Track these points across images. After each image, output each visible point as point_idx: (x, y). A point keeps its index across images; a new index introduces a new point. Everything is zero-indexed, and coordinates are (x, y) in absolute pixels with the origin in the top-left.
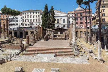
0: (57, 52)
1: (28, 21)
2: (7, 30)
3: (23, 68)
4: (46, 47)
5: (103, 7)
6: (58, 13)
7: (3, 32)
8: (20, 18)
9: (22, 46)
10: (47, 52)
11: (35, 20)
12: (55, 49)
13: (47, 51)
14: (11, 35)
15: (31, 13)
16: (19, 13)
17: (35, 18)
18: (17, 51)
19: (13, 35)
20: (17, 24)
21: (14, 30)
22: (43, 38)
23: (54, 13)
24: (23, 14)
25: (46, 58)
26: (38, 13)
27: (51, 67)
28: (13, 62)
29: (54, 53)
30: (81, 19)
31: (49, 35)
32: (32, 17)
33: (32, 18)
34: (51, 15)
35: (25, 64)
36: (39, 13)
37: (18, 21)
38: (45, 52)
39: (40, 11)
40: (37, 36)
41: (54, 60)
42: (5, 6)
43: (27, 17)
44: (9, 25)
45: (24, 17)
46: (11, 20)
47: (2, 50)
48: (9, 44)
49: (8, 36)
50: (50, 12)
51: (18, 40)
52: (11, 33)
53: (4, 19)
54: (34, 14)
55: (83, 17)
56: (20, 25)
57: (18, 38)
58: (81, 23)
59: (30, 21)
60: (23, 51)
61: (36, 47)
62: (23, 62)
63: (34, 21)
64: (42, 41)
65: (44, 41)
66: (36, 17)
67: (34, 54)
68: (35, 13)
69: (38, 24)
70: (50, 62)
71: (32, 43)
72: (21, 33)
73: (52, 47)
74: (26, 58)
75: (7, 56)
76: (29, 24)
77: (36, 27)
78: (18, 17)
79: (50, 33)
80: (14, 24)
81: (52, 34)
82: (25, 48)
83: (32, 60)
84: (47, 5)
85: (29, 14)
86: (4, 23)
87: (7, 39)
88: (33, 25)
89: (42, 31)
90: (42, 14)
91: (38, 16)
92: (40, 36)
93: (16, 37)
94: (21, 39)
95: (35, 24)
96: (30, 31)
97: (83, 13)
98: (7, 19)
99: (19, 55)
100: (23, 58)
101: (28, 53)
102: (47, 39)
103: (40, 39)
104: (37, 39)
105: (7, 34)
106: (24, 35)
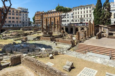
1: (79, 17)
2: (60, 26)
3: (74, 64)
4: (99, 46)
7: (56, 28)
8: (71, 14)
9: (72, 42)
11: (86, 16)
12: (112, 50)
13: (100, 51)
14: (62, 30)
15: (81, 9)
17: (86, 14)
18: (68, 46)
19: (65, 30)
20: (68, 21)
21: (65, 26)
22: (95, 35)
23: (109, 6)
24: (74, 10)
25: (99, 59)
27: (106, 70)
28: (64, 56)
29: (110, 54)
31: (103, 32)
32: (83, 12)
33: (83, 14)
34: (106, 8)
35: (75, 60)
36: (90, 8)
37: (69, 17)
38: (98, 52)
40: (88, 33)
41: (110, 63)
42: (59, 5)
43: (77, 13)
44: (62, 21)
45: (75, 13)
47: (56, 44)
48: (61, 39)
49: (60, 32)
50: (105, 5)
51: (69, 36)
53: (57, 17)
54: (84, 9)
56: (71, 21)
57: (69, 33)
59: (80, 17)
60: (74, 46)
61: (87, 44)
62: (74, 58)
63: (84, 17)
64: (94, 38)
65: (97, 38)
66: (87, 12)
67: (85, 52)
68: (86, 9)
69: (89, 20)
70: (104, 64)
71: (82, 40)
72: (72, 29)
73: (107, 47)
74: (76, 54)
75: (60, 49)
76: (80, 20)
77: (87, 23)
78: (69, 13)
79: (104, 30)
80: (65, 21)
81: (107, 32)
82: (75, 44)
83: (82, 57)
85: (80, 10)
86: (57, 19)
87: (60, 34)
88: (83, 21)
89: (93, 27)
90: (93, 9)
91: (89, 12)
92: (91, 33)
93: (67, 32)
94: (71, 35)
95: (86, 20)
98: (60, 16)
99: (70, 50)
100: (73, 54)
101: (79, 50)
102: (100, 37)
103: (92, 37)
104: (88, 36)
105: (60, 29)
106: (74, 31)
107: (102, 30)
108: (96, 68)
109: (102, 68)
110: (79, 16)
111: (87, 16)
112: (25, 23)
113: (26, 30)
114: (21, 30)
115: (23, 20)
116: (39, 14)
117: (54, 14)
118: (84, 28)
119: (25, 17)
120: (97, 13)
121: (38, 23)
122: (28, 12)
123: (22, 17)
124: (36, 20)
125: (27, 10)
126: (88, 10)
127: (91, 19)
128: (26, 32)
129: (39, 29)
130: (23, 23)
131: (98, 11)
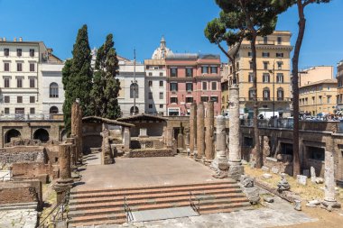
5: (263, 55)
17: (14, 73)
26: (26, 54)
30: (189, 87)
36: (32, 55)
39: (36, 48)
55: (196, 80)
58: (189, 100)
84: (85, 27)
91: (26, 67)
96: (4, 127)
97: (196, 67)
111: (20, 84)
120: (77, 78)
126: (21, 59)
127: (35, 95)
131: (82, 72)
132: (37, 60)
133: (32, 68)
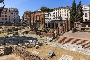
0: (85, 44)
2: (44, 22)
3: (54, 52)
4: (74, 38)
6: (86, 8)
7: (41, 24)
8: (53, 14)
9: (53, 35)
10: (74, 43)
11: (64, 15)
12: (83, 41)
14: (46, 26)
15: (61, 9)
16: (52, 10)
17: (64, 13)
18: (50, 38)
19: (48, 26)
20: (50, 18)
21: (48, 23)
22: (71, 30)
23: (82, 8)
24: (55, 10)
25: (74, 48)
26: (66, 9)
27: (79, 57)
28: (47, 46)
29: (82, 44)
31: (77, 28)
32: (62, 12)
33: (62, 13)
34: (79, 9)
35: (56, 49)
36: (67, 9)
37: (51, 16)
38: (73, 42)
40: (66, 28)
41: (82, 51)
42: (43, 6)
43: (57, 13)
44: (45, 19)
45: (56, 13)
46: (46, 15)
47: (41, 36)
48: (45, 33)
49: (44, 27)
50: (78, 7)
51: (51, 30)
52: (46, 25)
53: (42, 15)
54: (63, 10)
56: (53, 19)
57: (51, 28)
59: (60, 15)
60: (55, 39)
61: (65, 37)
62: (55, 47)
63: (63, 16)
64: (70, 32)
65: (72, 32)
67: (63, 43)
69: (66, 18)
70: (78, 52)
71: (61, 33)
72: (53, 25)
73: (80, 39)
74: (57, 45)
75: (44, 41)
76: (59, 18)
77: (65, 21)
78: (51, 13)
80: (48, 19)
81: (80, 27)
82: (56, 37)
83: (61, 47)
85: (59, 10)
86: (42, 18)
87: (44, 29)
88: (62, 19)
89: (70, 24)
90: (70, 10)
92: (68, 28)
93: (49, 27)
94: (53, 29)
95: (64, 18)
98: (44, 15)
99: (52, 42)
100: (54, 45)
102: (75, 31)
103: (69, 31)
104: (66, 30)
105: (44, 25)
106: (55, 27)
107: (76, 26)
108: (71, 55)
109: (76, 55)
110: (58, 15)
112: (16, 20)
113: (17, 26)
114: (13, 26)
115: (15, 18)
116: (28, 13)
117: (39, 13)
118: (63, 24)
119: (16, 15)
120: (72, 13)
121: (27, 20)
122: (19, 12)
123: (13, 15)
124: (25, 18)
125: (18, 9)
128: (16, 27)
129: (28, 25)
130: (15, 20)
131: (73, 11)
132: (68, 10)
133: (67, 12)
